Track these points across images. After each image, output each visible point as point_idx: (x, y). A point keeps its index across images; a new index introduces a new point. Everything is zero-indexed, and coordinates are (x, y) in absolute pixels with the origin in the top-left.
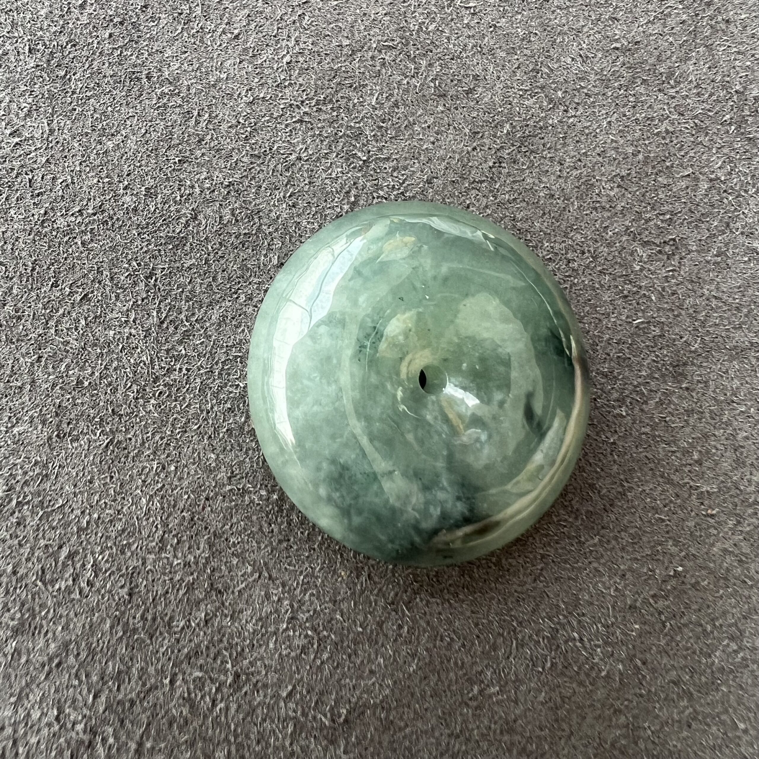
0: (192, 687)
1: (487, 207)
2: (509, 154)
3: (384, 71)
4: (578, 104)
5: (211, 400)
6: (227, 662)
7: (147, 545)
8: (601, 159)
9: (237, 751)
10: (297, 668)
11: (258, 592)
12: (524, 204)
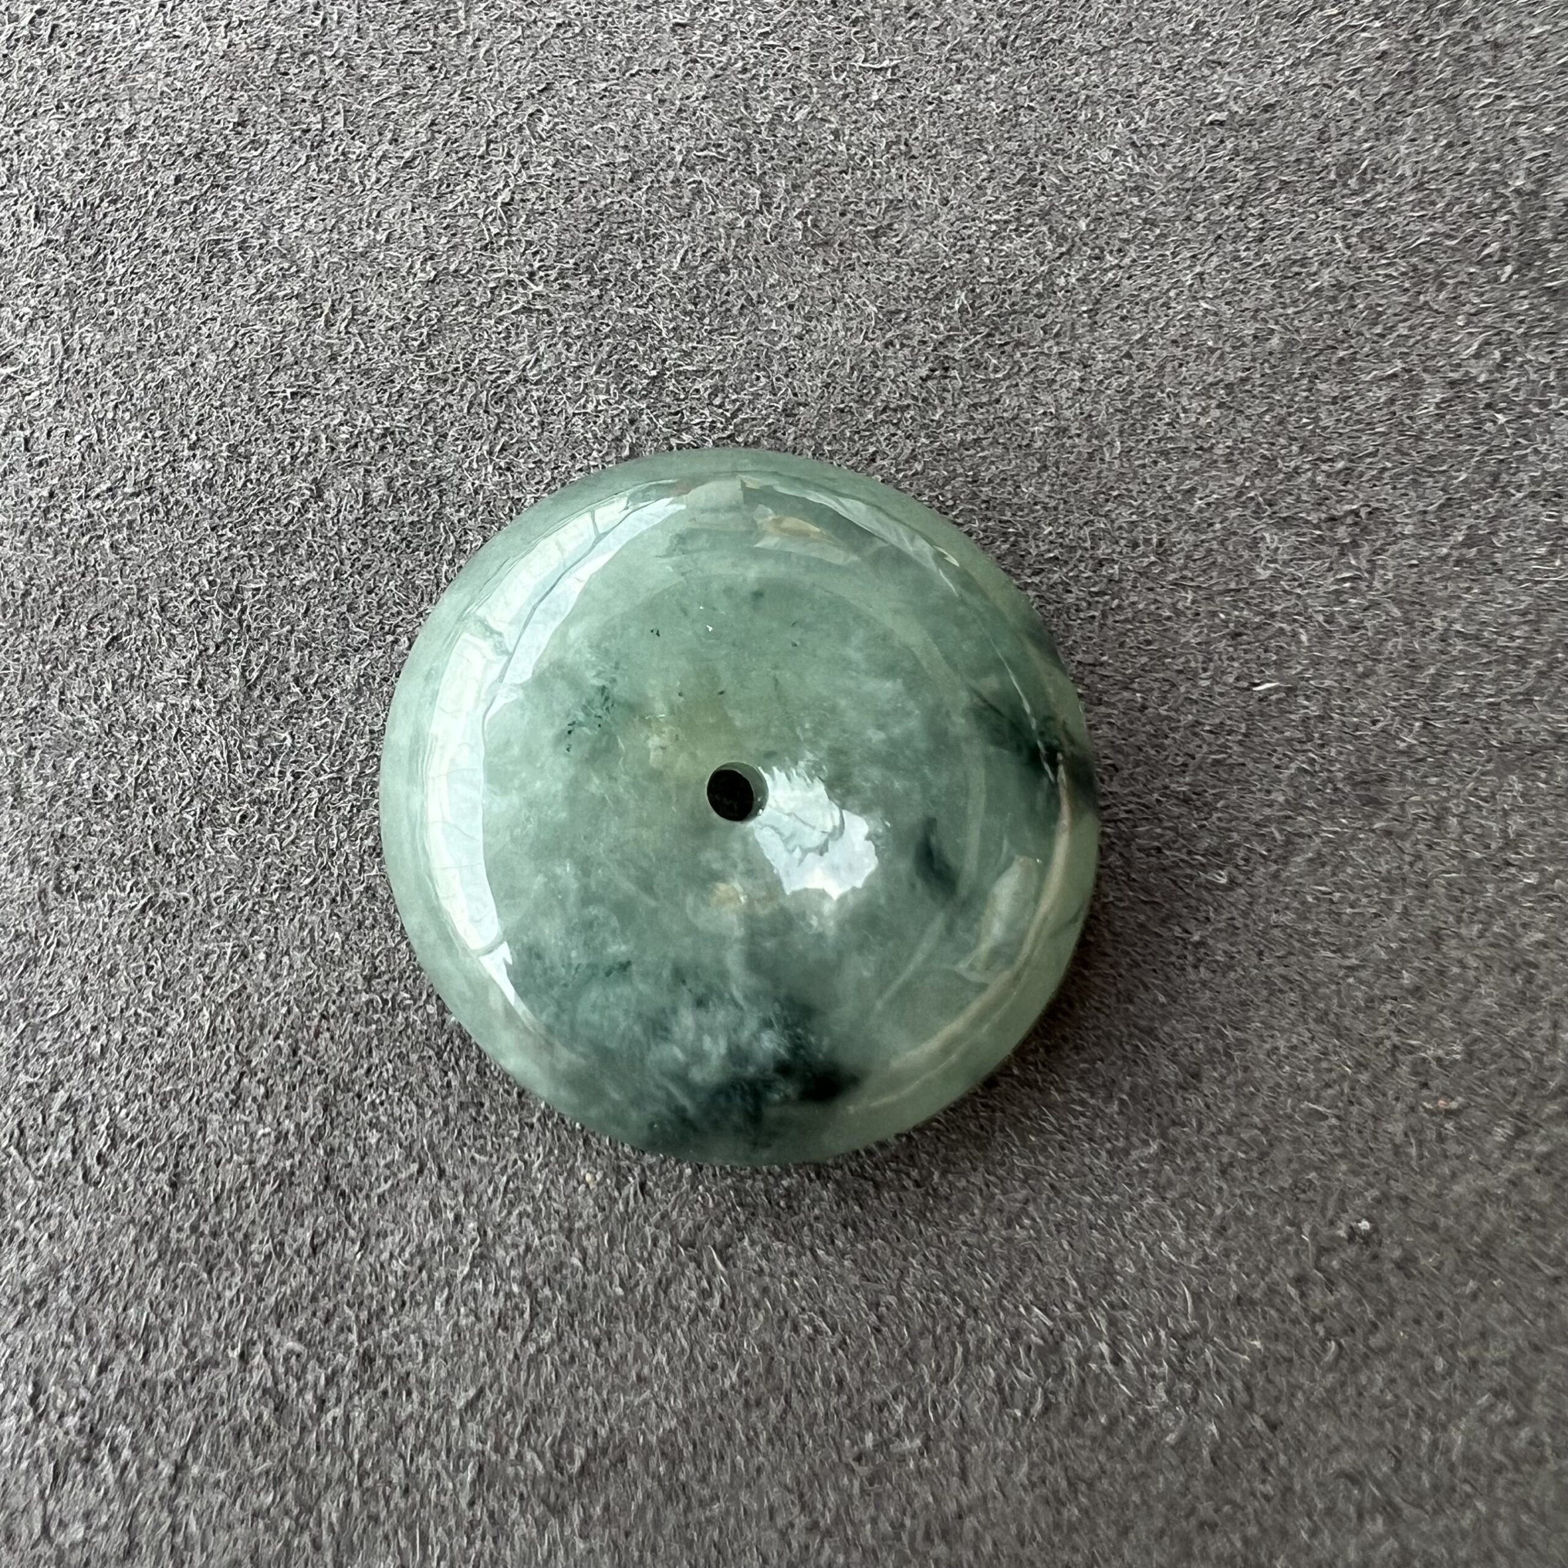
0: (281, 1370)
1: (913, 457)
2: (965, 351)
3: (699, 205)
4: (1126, 241)
5: (339, 832)
6: (350, 1330)
7: (210, 1095)
8: (1178, 352)
9: (364, 1503)
10: (489, 1355)
11: (417, 1201)
12: (999, 450)
